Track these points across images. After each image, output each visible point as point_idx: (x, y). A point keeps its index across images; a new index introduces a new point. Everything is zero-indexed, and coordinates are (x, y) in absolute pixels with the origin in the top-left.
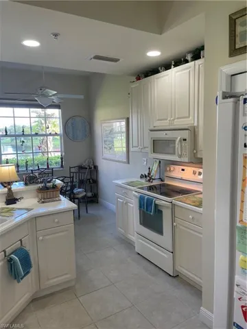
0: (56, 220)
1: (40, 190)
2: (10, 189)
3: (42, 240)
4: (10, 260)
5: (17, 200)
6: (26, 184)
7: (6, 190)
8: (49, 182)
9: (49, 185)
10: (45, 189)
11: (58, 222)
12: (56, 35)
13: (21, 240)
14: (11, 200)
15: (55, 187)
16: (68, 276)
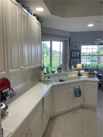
0: (91, 84)
1: (89, 74)
2: (79, 72)
3: (86, 89)
4: (75, 90)
5: (81, 75)
6: (85, 71)
7: (78, 72)
8: (93, 71)
9: (93, 72)
10: (91, 73)
11: (92, 84)
12: (98, 22)
13: (79, 86)
14: (79, 75)
15: (94, 73)
16: (94, 104)
